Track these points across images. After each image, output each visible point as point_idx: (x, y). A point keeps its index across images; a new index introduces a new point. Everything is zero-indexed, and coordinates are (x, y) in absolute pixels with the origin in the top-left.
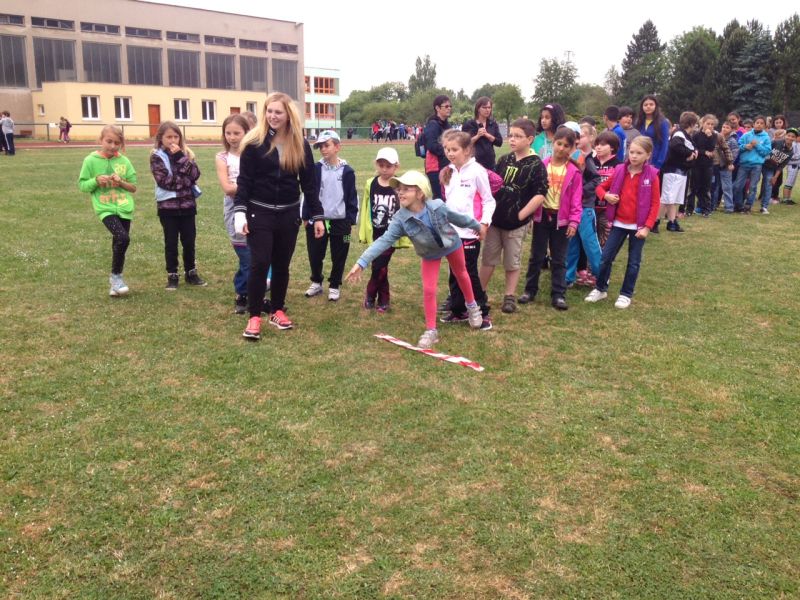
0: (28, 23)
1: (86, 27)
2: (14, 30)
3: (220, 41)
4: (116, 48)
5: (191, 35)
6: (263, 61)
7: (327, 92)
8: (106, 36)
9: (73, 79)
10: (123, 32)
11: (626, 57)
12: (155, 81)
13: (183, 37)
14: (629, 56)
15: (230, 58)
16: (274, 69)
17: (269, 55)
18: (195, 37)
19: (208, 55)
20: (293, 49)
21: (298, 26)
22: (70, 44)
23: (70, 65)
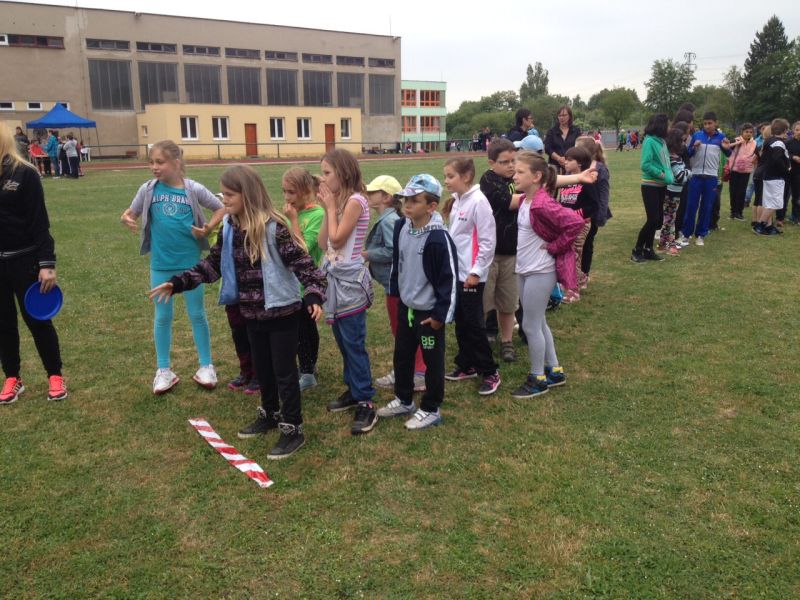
0: (133, 48)
1: (188, 49)
2: (120, 55)
3: (318, 58)
4: (216, 69)
5: (289, 54)
6: (360, 76)
7: (433, 104)
8: (207, 58)
9: (175, 100)
10: (223, 53)
11: (748, 57)
12: (254, 100)
13: (281, 56)
14: (752, 56)
15: (327, 75)
16: (371, 85)
17: (366, 70)
18: (293, 56)
19: (306, 73)
20: (390, 63)
21: (396, 41)
22: (172, 67)
23: (173, 87)
